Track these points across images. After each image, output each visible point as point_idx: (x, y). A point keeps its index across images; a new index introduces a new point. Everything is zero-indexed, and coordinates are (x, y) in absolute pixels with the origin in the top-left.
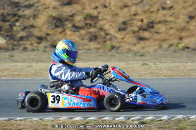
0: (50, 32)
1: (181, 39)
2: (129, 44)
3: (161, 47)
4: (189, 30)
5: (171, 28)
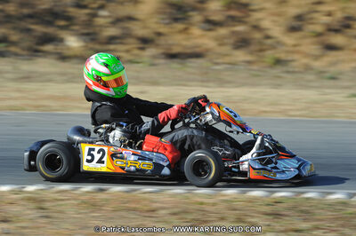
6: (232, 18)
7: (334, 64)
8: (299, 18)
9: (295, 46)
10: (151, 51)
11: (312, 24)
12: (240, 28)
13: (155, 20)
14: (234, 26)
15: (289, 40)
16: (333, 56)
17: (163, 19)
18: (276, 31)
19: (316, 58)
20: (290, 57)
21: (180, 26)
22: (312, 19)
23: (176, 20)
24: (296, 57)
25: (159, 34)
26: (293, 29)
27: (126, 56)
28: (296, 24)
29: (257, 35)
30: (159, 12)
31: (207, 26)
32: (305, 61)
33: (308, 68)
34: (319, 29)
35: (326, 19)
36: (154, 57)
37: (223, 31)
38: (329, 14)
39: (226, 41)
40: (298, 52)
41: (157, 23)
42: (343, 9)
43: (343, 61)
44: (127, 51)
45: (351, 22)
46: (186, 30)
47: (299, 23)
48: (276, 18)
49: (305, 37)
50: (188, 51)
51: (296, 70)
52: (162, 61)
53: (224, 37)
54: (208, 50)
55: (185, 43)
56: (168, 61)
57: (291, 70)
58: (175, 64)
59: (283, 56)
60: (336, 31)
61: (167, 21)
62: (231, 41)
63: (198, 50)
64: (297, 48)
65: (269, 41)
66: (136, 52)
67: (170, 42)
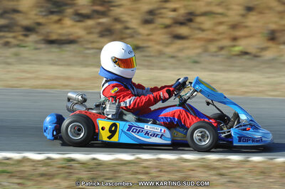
0: (41, 20)
1: (235, 39)
2: (160, 43)
3: (206, 50)
4: (246, 27)
5: (221, 23)
6: (97, 12)
7: (181, 50)
8: (151, 12)
9: (148, 35)
10: (33, 37)
11: (162, 18)
12: (103, 20)
13: (34, 12)
14: (99, 18)
15: (144, 30)
16: (179, 44)
17: (41, 12)
18: (134, 23)
19: (167, 45)
20: (145, 44)
21: (55, 17)
22: (160, 13)
23: (52, 13)
24: (150, 44)
25: (39, 24)
26: (146, 22)
27: (13, 41)
28: (149, 17)
29: (118, 26)
30: (37, 6)
31: (77, 18)
32: (158, 47)
33: (161, 53)
34: (168, 22)
35: (172, 14)
36: (36, 42)
37: (90, 22)
38: (174, 10)
39: (93, 30)
40: (151, 40)
41: (36, 15)
42: (185, 7)
43: (188, 48)
44: (14, 37)
45: (192, 17)
46: (59, 21)
47: (151, 17)
48: (132, 13)
49: (156, 28)
50: (63, 38)
51: (152, 54)
52: (43, 46)
53: (92, 27)
54: (79, 37)
55: (60, 31)
56: (48, 46)
57: (148, 54)
58: (54, 49)
59: (140, 43)
60: (182, 24)
61: (44, 14)
62: (98, 30)
63: (71, 37)
64: (151, 37)
65: (128, 31)
66: (21, 38)
67: (48, 30)
